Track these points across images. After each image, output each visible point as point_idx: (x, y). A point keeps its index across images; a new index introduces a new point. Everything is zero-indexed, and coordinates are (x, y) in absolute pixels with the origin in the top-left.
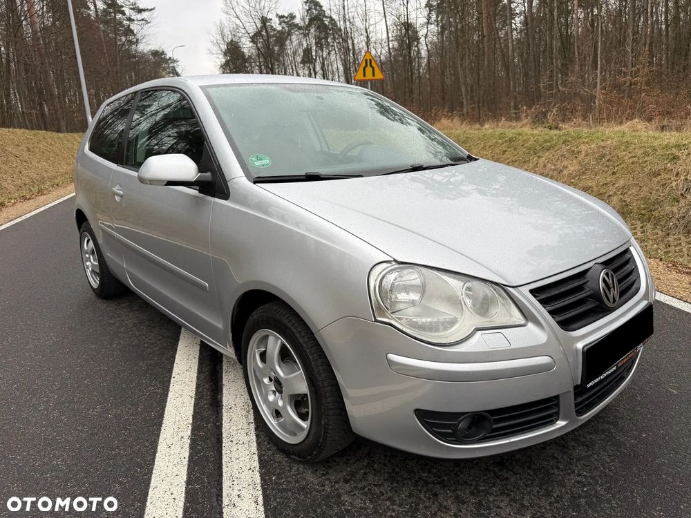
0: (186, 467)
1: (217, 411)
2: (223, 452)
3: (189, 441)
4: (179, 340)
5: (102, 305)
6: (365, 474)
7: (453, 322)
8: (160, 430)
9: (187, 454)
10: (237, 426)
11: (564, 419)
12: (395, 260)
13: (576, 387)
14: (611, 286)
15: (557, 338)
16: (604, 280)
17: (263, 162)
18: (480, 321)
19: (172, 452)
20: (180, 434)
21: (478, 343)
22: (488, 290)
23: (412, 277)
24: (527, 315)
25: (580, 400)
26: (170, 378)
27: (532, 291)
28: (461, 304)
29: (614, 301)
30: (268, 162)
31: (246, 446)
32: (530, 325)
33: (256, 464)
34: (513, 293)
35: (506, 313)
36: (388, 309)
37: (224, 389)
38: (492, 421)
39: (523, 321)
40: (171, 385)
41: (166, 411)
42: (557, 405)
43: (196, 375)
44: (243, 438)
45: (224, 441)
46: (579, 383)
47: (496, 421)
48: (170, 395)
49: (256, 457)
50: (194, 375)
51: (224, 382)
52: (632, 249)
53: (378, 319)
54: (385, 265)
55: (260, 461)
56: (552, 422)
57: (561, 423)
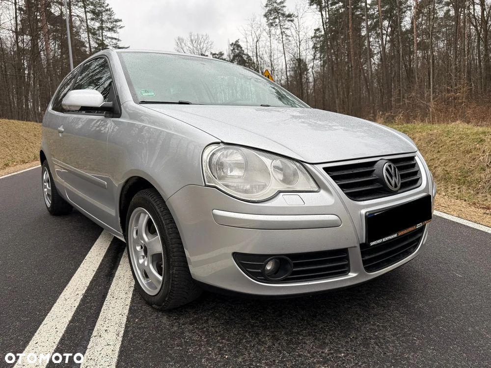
0: (73, 313)
1: (110, 279)
2: (105, 303)
3: (82, 296)
4: (98, 238)
6: (207, 320)
7: (264, 187)
8: (64, 289)
9: (77, 304)
10: (121, 288)
11: (355, 272)
12: (222, 142)
13: (362, 246)
14: (393, 174)
15: (343, 202)
16: (387, 170)
17: (150, 94)
18: (284, 187)
19: (67, 303)
20: (77, 293)
21: (282, 201)
22: (292, 165)
23: (237, 156)
24: (320, 185)
25: (367, 258)
26: (84, 259)
27: (324, 169)
28: (270, 176)
29: (396, 186)
30: (153, 94)
31: (123, 300)
32: (322, 192)
33: (126, 312)
34: (309, 168)
35: (303, 181)
36: (216, 178)
37: (120, 266)
38: (292, 265)
39: (317, 189)
40: (82, 264)
41: (72, 279)
42: (347, 258)
43: (102, 258)
44: (123, 295)
45: (108, 297)
46: (364, 241)
47: (296, 265)
48: (79, 269)
49: (128, 307)
50: (100, 259)
51: (121, 263)
52: (416, 158)
53: (207, 184)
54: (213, 147)
55: (130, 309)
56: (345, 273)
57: (352, 275)
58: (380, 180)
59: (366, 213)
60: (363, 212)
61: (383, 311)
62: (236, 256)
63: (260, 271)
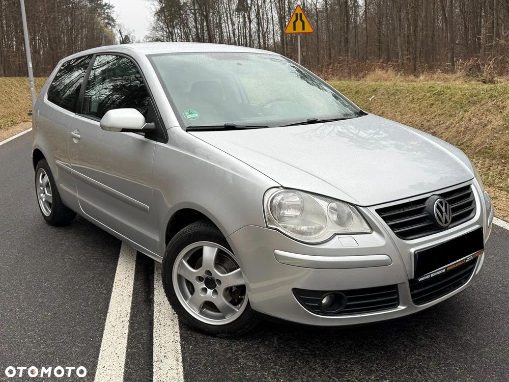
0: (126, 339)
1: (150, 305)
2: (154, 330)
3: (128, 324)
4: (119, 257)
5: (52, 231)
6: (258, 347)
7: (320, 229)
8: (106, 316)
9: (127, 331)
10: (164, 315)
11: (403, 305)
12: (282, 186)
13: (411, 281)
14: (444, 210)
15: (394, 243)
16: (438, 207)
17: (193, 116)
18: (339, 229)
19: (116, 330)
20: (122, 319)
21: (338, 243)
22: (347, 209)
23: (294, 199)
24: (372, 227)
25: (415, 292)
26: (113, 283)
27: (377, 211)
28: (326, 219)
29: (446, 222)
30: (197, 115)
31: (171, 327)
32: (374, 233)
33: (178, 338)
34: (362, 211)
35: (357, 224)
36: (276, 220)
37: (155, 291)
38: (346, 300)
39: (369, 230)
40: (114, 288)
41: (110, 305)
42: (397, 293)
43: (133, 281)
44: (169, 322)
45: (155, 323)
46: (413, 278)
47: (350, 300)
48: (113, 294)
49: (178, 334)
50: (131, 282)
51: (155, 287)
53: (269, 226)
54: (275, 190)
55: (181, 336)
56: (395, 306)
57: (401, 308)
58: (431, 217)
59: (415, 252)
60: (413, 250)
61: (430, 342)
62: (296, 291)
63: (317, 305)
